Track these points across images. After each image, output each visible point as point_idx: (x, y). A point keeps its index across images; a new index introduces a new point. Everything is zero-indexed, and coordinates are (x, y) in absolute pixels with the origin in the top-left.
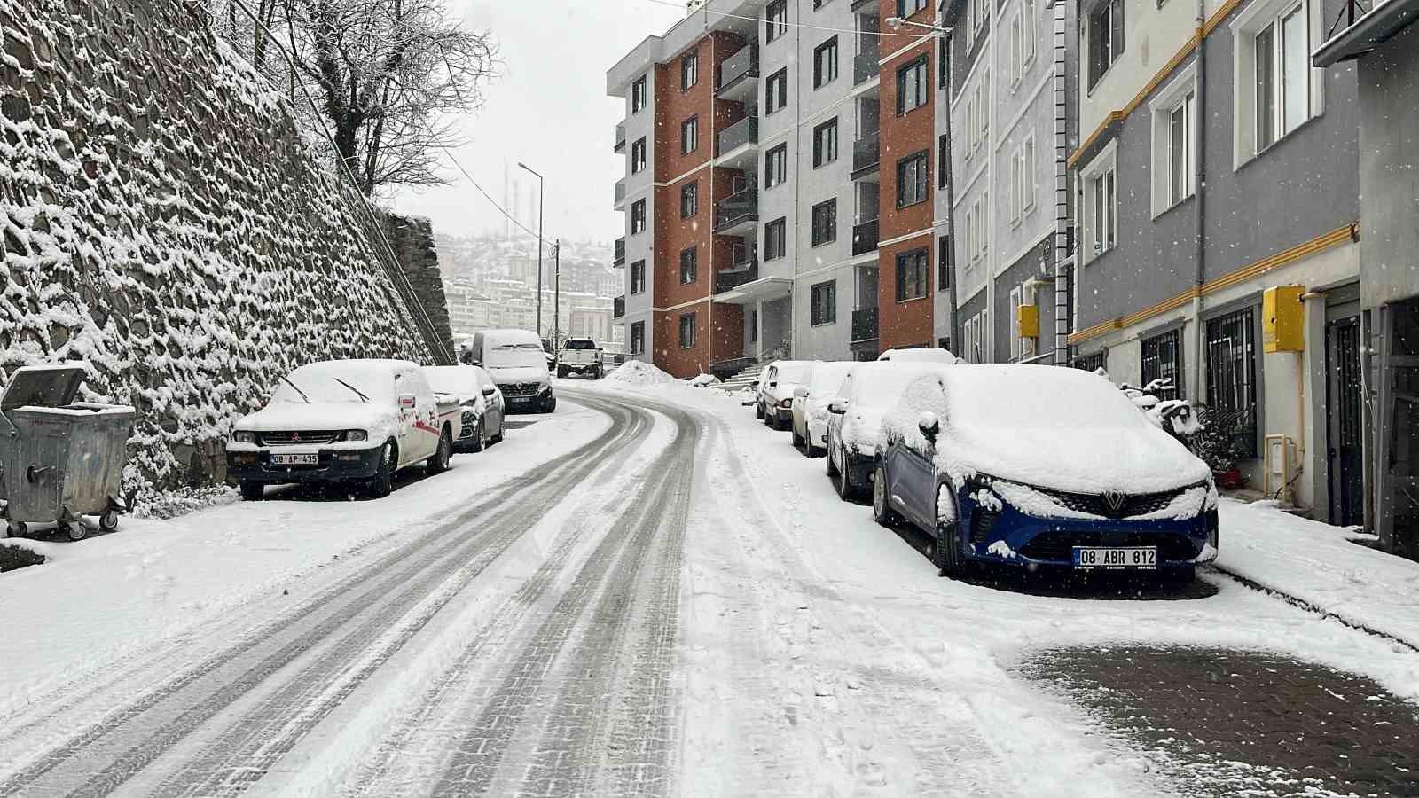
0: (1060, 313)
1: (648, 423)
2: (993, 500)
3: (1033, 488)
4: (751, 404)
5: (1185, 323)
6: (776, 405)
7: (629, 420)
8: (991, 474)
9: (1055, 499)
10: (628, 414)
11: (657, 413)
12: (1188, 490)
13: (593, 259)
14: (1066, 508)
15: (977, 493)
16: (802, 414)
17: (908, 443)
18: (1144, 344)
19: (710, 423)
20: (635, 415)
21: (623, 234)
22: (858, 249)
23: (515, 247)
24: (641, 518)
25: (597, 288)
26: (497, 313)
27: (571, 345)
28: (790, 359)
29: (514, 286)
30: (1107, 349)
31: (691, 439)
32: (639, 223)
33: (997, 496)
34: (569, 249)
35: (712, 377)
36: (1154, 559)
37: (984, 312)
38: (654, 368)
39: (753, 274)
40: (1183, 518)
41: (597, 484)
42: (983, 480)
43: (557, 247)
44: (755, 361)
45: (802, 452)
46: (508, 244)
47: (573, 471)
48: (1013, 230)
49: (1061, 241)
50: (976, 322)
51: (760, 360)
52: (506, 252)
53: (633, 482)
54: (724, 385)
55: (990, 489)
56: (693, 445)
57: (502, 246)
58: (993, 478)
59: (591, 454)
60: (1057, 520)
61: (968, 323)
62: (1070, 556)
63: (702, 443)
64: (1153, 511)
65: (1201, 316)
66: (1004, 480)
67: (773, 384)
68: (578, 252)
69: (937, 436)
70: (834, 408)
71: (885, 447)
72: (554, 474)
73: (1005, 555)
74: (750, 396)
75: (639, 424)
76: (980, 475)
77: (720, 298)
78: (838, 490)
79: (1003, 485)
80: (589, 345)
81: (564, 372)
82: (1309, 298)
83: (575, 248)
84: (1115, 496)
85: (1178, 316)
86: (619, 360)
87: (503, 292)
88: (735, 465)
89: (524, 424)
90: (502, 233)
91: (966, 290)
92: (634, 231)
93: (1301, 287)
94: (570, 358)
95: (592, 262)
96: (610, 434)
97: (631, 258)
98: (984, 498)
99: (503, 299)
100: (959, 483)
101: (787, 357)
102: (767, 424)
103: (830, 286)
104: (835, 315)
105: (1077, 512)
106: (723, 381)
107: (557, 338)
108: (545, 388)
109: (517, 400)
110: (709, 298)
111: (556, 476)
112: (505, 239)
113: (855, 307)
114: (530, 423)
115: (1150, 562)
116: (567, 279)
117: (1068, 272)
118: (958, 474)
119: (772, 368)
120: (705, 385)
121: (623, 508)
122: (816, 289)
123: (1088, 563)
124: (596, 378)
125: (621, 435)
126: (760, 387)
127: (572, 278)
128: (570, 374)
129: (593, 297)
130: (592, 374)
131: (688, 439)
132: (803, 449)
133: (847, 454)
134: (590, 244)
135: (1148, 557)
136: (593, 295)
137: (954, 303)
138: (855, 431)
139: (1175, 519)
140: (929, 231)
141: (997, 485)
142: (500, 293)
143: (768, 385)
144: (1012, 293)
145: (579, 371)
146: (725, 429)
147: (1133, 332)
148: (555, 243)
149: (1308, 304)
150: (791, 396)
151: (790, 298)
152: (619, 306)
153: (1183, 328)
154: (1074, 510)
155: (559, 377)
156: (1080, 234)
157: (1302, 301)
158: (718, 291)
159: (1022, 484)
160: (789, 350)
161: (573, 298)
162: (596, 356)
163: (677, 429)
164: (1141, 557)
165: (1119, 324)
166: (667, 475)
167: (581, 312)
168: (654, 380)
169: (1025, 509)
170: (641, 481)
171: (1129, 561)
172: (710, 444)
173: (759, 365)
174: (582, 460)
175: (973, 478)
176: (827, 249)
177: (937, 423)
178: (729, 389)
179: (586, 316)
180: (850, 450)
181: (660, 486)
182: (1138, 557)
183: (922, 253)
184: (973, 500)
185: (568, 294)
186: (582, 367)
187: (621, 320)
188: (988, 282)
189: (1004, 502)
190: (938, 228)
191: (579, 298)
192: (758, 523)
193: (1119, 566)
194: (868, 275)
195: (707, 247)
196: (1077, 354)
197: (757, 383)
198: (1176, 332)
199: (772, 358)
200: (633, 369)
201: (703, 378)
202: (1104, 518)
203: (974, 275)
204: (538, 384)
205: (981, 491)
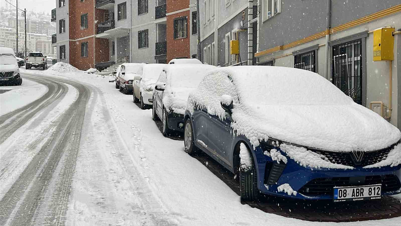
0: (250, 43)
1: (65, 90)
2: (280, 156)
3: (308, 148)
4: (113, 81)
5: (319, 47)
6: (124, 83)
7: (56, 89)
8: (279, 139)
9: (322, 156)
10: (56, 86)
11: (70, 86)
12: (395, 146)
13: (45, 20)
14: (329, 162)
15: (269, 151)
16: (139, 88)
17: (210, 111)
18: (295, 57)
19: (94, 92)
20: (60, 86)
21: (55, 8)
22: (157, 17)
23: (11, 14)
24: (50, 154)
25: (47, 33)
26: (3, 41)
27: (32, 55)
28: (129, 62)
29: (11, 30)
30: (274, 59)
31: (85, 100)
32: (62, 3)
33: (284, 154)
34: (34, 16)
35: (95, 69)
36: (380, 192)
37: (213, 44)
38: (70, 66)
39: (113, 26)
40: (395, 165)
41: (30, 128)
42: (273, 143)
43: (25, 12)
44: (114, 63)
45: (138, 106)
46: (8, 13)
47: (19, 119)
48: (227, 8)
49: (250, 11)
50: (209, 48)
51: (116, 63)
52: (7, 16)
53: (51, 126)
54: (101, 73)
55: (278, 149)
56: (86, 102)
57: (5, 13)
58: (281, 142)
59: (32, 108)
60: (324, 171)
61: (205, 48)
62: (332, 193)
63: (90, 102)
64: (379, 161)
65: (329, 44)
66: (288, 143)
67: (123, 74)
68: (39, 17)
69: (233, 110)
70: (158, 87)
71: (192, 112)
72: (8, 121)
73: (289, 194)
74: (112, 78)
75: (61, 90)
76: (271, 139)
77: (99, 36)
78: (161, 130)
79: (288, 147)
80: (40, 55)
81: (29, 67)
82: (397, 34)
83: (38, 16)
84: (359, 153)
85: (316, 44)
86: (54, 62)
87: (6, 33)
88: (106, 114)
89: (5, 91)
90: (5, 8)
91: (204, 34)
92: (60, 6)
93: (393, 29)
94: (31, 60)
95: (44, 21)
96: (46, 96)
97: (58, 18)
98: (274, 155)
99: (6, 36)
100: (255, 143)
101: (128, 61)
102: (121, 91)
103: (146, 31)
104: (148, 44)
105: (336, 164)
106: (100, 71)
107: (26, 52)
108: (17, 74)
109: (3, 80)
110: (93, 36)
111: (9, 123)
112: (6, 11)
113: (157, 41)
114: (8, 90)
115: (378, 194)
116: (35, 28)
117: (254, 25)
118: (254, 138)
119: (122, 66)
120: (93, 73)
121: (40, 146)
122: (140, 33)
123: (343, 198)
124: (44, 69)
125: (51, 97)
126: (117, 74)
127: (36, 28)
128: (32, 67)
129: (45, 36)
130: (42, 68)
131: (83, 99)
132: (139, 104)
133: (166, 112)
134: (44, 14)
135: (376, 191)
136: (46, 35)
137: (199, 40)
138: (171, 100)
139: (391, 166)
140: (187, 9)
141: (283, 147)
142: (4, 33)
143: (121, 74)
144: (226, 35)
145: (35, 66)
146: (101, 94)
147: (289, 52)
148: (24, 10)
149: (396, 37)
150: (132, 79)
151: (129, 36)
152: (54, 39)
153: (317, 50)
154: (334, 163)
155: (27, 69)
156: (260, 9)
157: (393, 35)
158: (97, 33)
159: (300, 146)
160: (129, 59)
161: (37, 36)
162: (43, 60)
163: (79, 93)
164: (373, 191)
165: (282, 48)
166: (70, 120)
167: (41, 42)
168: (70, 70)
169: (303, 163)
170: (55, 126)
171: (366, 194)
172: (94, 102)
173: (116, 65)
174: (27, 112)
175: (266, 141)
176: (144, 16)
177: (232, 102)
178: (103, 75)
179: (43, 44)
180: (168, 110)
181: (65, 128)
182: (371, 192)
183: (184, 19)
184: (266, 156)
185: (35, 34)
186: (37, 65)
187: (55, 44)
188: (215, 30)
189: (288, 158)
190: (192, 8)
191: (39, 36)
192: (120, 156)
193: (360, 198)
194: (162, 27)
195: (92, 14)
196: (258, 61)
197: (116, 73)
198: (314, 51)
199: (122, 62)
200: (60, 66)
201: (91, 70)
202: (352, 168)
203: (208, 28)
204: (13, 72)
205: (272, 150)
